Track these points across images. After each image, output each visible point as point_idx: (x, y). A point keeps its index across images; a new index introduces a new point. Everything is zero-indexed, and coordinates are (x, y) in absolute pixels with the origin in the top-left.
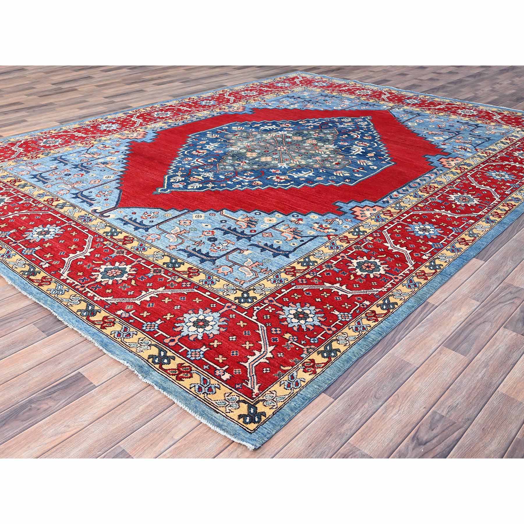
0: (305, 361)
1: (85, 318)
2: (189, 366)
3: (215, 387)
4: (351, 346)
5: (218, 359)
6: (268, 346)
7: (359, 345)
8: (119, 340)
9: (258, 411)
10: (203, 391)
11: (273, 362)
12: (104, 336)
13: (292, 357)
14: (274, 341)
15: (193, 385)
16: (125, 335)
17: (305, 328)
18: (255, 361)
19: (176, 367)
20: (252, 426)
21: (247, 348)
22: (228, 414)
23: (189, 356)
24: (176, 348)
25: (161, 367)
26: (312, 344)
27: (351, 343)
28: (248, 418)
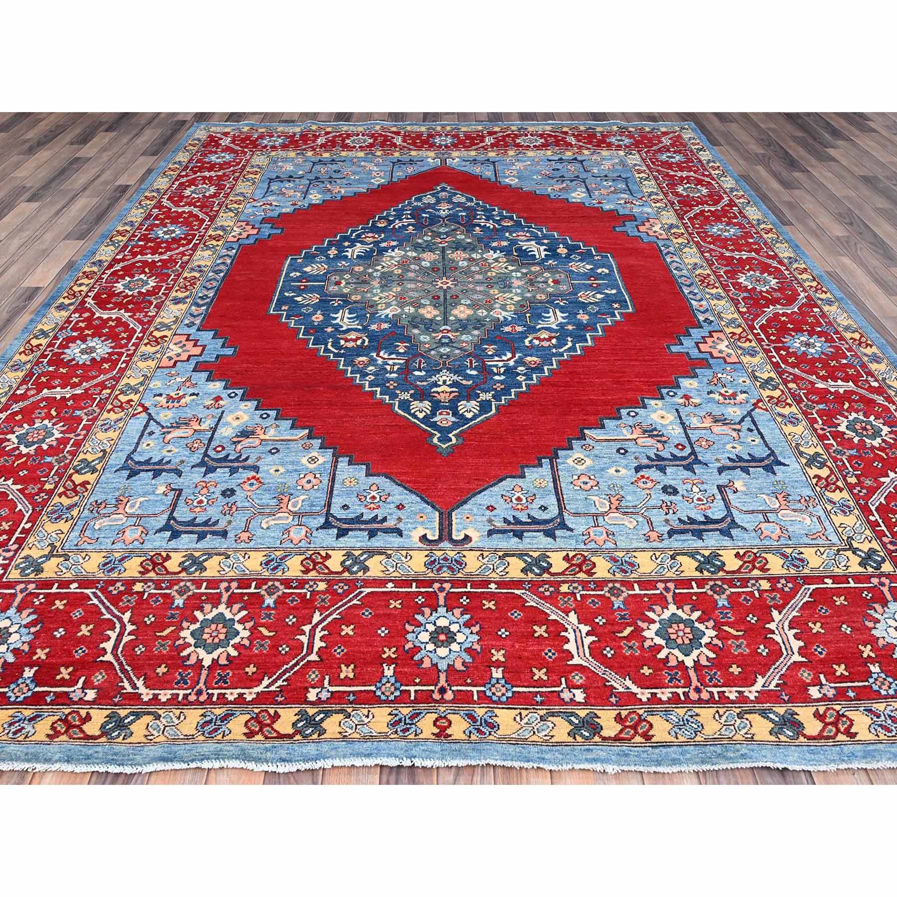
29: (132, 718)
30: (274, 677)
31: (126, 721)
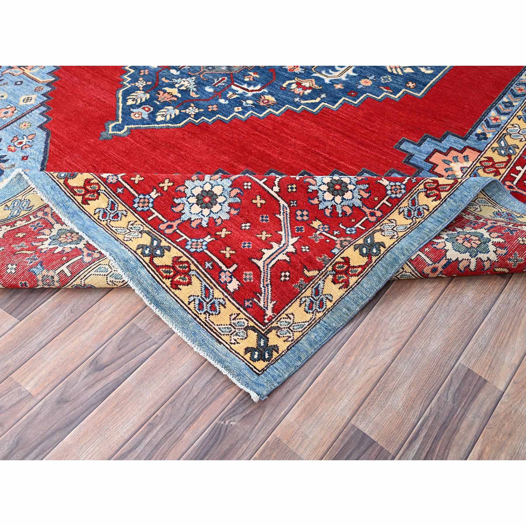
0: (337, 260)
1: (62, 181)
2: (187, 262)
3: (220, 303)
4: (399, 240)
5: (224, 252)
6: (290, 237)
7: (411, 237)
8: (104, 223)
9: (270, 344)
10: (205, 310)
11: (294, 260)
12: (86, 217)
13: (320, 252)
14: (298, 231)
15: (192, 298)
16: (112, 216)
17: (340, 212)
18: (272, 257)
19: (170, 263)
20: (260, 365)
21: (264, 239)
22: (232, 346)
23: (188, 247)
24: (173, 237)
25: (151, 261)
26: (347, 235)
27: (401, 234)
28: (257, 353)
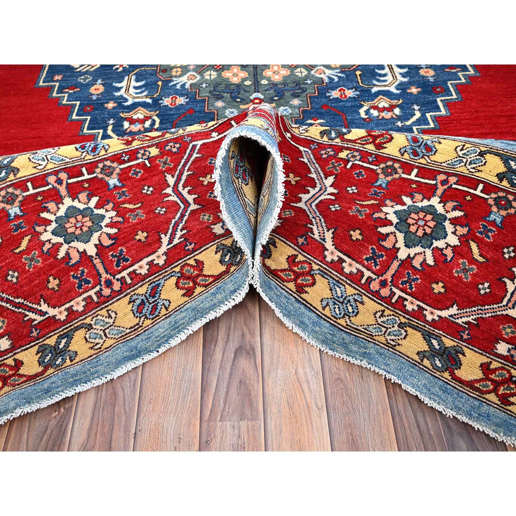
29: (64, 341)
30: (170, 231)
31: (61, 346)
